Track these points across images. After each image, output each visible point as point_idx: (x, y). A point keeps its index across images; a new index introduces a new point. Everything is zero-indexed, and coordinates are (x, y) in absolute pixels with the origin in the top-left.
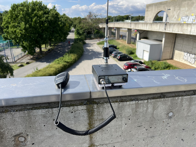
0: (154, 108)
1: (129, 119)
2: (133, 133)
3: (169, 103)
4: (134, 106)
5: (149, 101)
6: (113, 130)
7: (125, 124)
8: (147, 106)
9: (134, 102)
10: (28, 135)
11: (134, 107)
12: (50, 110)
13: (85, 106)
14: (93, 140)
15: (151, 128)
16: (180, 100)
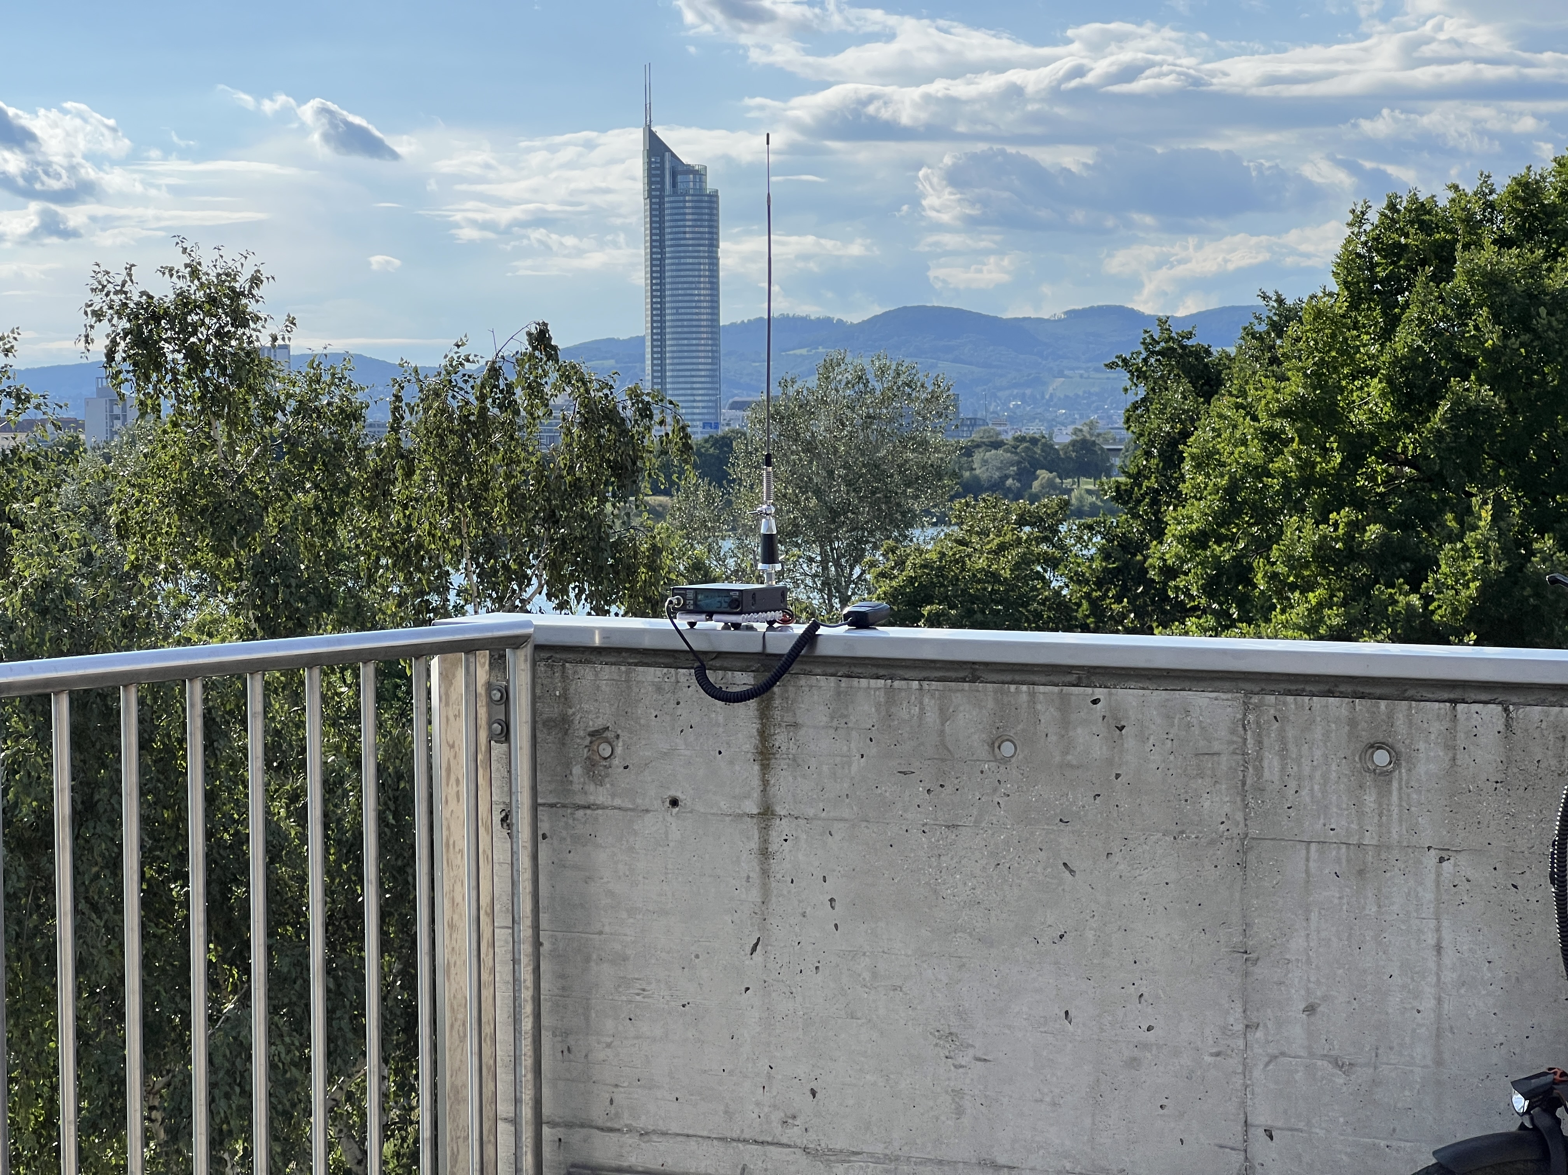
0: (945, 716)
1: (871, 740)
2: (887, 794)
3: (990, 704)
4: (881, 697)
5: (925, 684)
6: (825, 768)
7: (858, 756)
8: (921, 703)
9: (881, 683)
10: (618, 737)
11: (882, 700)
12: (672, 670)
13: (752, 674)
14: (772, 791)
15: (942, 786)
16: (1024, 698)
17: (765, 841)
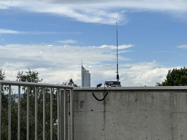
1: (119, 101)
2: (121, 108)
4: (120, 95)
6: (113, 105)
7: (117, 103)
8: (126, 95)
10: (85, 102)
13: (103, 93)
14: (105, 108)
15: (129, 107)
17: (105, 115)
